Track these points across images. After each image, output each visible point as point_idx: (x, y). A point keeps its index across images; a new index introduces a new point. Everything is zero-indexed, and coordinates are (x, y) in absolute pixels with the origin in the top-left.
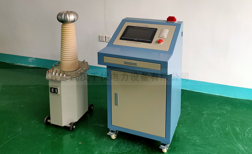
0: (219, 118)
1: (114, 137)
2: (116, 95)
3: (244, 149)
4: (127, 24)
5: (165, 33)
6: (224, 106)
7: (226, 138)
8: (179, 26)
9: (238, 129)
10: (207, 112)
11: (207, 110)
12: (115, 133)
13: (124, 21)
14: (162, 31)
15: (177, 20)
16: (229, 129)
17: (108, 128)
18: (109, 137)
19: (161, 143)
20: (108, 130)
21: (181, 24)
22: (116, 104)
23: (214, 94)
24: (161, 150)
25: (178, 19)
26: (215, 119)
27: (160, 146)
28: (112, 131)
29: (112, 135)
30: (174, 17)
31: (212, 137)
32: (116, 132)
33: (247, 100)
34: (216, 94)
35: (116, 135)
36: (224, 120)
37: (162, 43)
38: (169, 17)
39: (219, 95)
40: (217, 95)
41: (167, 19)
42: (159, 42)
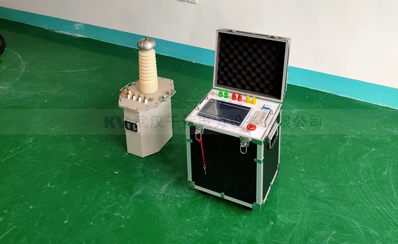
0: (374, 150)
6: (390, 127)
10: (353, 136)
36: (382, 155)
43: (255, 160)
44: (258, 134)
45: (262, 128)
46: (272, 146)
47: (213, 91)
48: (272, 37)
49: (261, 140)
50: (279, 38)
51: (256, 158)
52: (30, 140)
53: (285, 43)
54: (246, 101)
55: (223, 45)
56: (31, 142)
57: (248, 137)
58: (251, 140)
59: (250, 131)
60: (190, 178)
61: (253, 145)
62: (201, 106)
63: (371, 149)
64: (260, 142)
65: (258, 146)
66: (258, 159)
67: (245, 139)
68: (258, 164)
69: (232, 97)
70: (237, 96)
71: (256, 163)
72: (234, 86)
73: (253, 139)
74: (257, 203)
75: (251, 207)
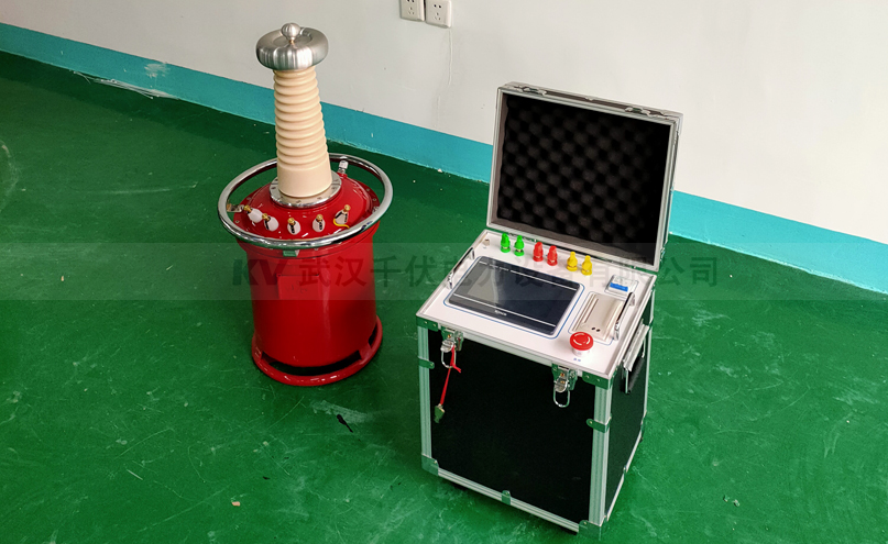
10: (860, 397)
11: (860, 388)
43: (590, 422)
44: (597, 361)
45: (609, 340)
46: (632, 384)
47: (487, 235)
48: (637, 111)
49: (605, 376)
50: (653, 112)
51: (592, 417)
52: (13, 396)
53: (669, 127)
54: (567, 266)
55: (515, 125)
56: (15, 401)
57: (575, 367)
58: (580, 374)
59: (577, 351)
60: (427, 451)
61: (585, 388)
62: (456, 277)
64: (603, 383)
65: (598, 389)
66: (596, 420)
67: (566, 371)
68: (595, 432)
69: (532, 252)
70: (546, 250)
71: (591, 430)
72: (537, 224)
73: (584, 373)
74: (591, 521)
75: (577, 530)
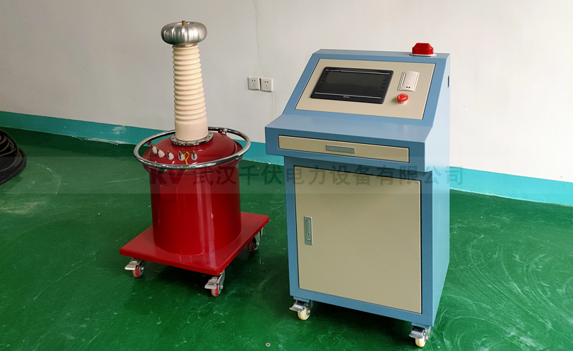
0: (483, 236)
1: (304, 314)
2: (307, 221)
3: (522, 291)
4: (324, 64)
5: (412, 79)
6: (498, 215)
7: (489, 272)
8: (441, 63)
9: (518, 257)
10: (460, 225)
11: (460, 222)
12: (307, 307)
13: (316, 57)
14: (404, 75)
15: (434, 52)
16: (499, 256)
17: (291, 295)
18: (295, 315)
19: (413, 324)
20: (292, 301)
21: (445, 59)
22: (308, 242)
23: (482, 193)
24: (412, 342)
25: (438, 49)
26: (475, 238)
27: (410, 333)
28: (301, 303)
29: (301, 310)
30: (428, 44)
31: (461, 270)
32: (309, 303)
33: (551, 204)
34: (485, 194)
35: (309, 312)
36: (492, 241)
37: (406, 103)
38: (417, 44)
39: (493, 195)
40: (487, 194)
41: (413, 49)
42: (400, 99)
63: (480, 236)
